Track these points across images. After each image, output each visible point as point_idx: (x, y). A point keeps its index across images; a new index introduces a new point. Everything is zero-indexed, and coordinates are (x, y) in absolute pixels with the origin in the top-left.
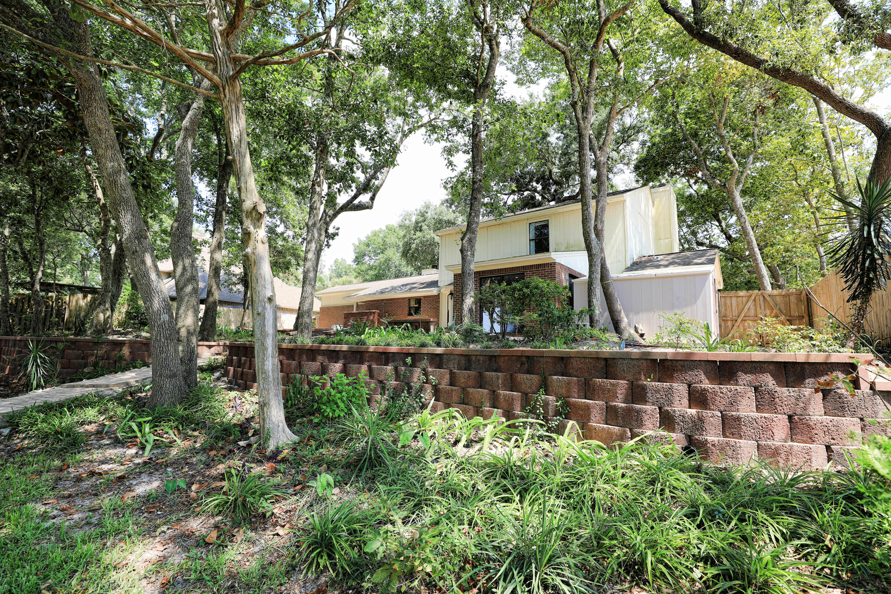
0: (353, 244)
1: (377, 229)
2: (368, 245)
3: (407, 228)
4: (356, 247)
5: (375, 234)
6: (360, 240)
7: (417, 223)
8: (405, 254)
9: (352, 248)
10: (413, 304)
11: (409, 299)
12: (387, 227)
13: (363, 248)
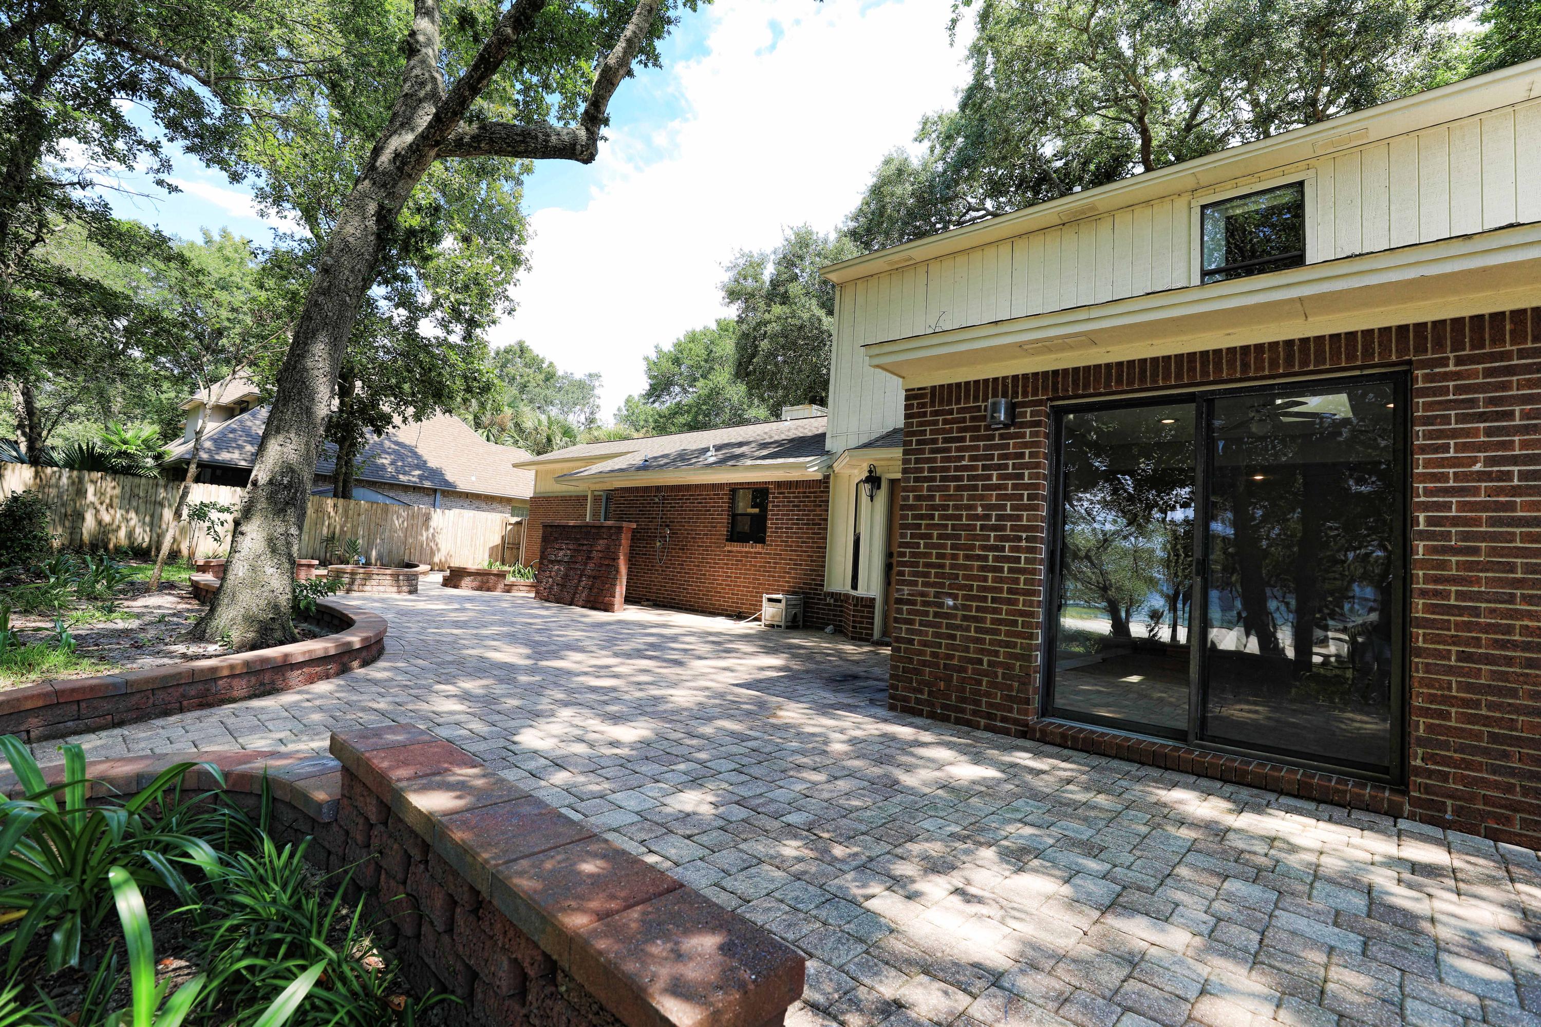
0: (646, 359)
1: (699, 328)
2: (677, 361)
3: (749, 297)
4: (652, 366)
5: (693, 338)
6: (659, 350)
7: (775, 284)
8: (742, 371)
9: (643, 366)
10: (744, 506)
11: (734, 489)
12: (718, 322)
13: (667, 365)
